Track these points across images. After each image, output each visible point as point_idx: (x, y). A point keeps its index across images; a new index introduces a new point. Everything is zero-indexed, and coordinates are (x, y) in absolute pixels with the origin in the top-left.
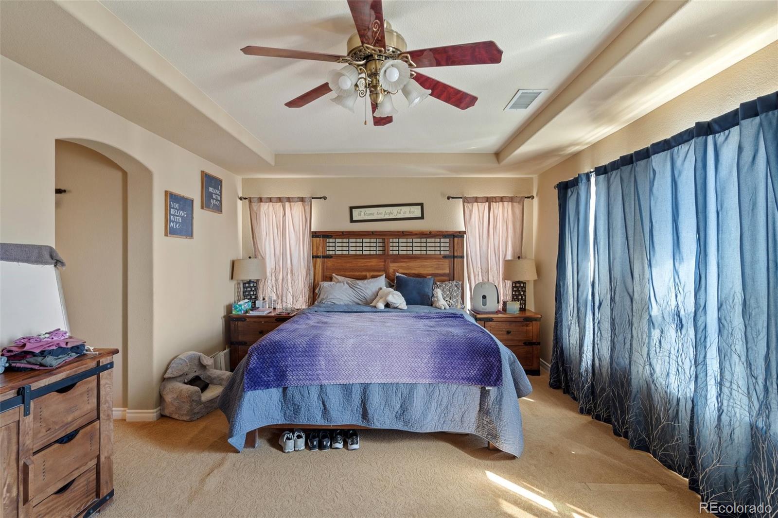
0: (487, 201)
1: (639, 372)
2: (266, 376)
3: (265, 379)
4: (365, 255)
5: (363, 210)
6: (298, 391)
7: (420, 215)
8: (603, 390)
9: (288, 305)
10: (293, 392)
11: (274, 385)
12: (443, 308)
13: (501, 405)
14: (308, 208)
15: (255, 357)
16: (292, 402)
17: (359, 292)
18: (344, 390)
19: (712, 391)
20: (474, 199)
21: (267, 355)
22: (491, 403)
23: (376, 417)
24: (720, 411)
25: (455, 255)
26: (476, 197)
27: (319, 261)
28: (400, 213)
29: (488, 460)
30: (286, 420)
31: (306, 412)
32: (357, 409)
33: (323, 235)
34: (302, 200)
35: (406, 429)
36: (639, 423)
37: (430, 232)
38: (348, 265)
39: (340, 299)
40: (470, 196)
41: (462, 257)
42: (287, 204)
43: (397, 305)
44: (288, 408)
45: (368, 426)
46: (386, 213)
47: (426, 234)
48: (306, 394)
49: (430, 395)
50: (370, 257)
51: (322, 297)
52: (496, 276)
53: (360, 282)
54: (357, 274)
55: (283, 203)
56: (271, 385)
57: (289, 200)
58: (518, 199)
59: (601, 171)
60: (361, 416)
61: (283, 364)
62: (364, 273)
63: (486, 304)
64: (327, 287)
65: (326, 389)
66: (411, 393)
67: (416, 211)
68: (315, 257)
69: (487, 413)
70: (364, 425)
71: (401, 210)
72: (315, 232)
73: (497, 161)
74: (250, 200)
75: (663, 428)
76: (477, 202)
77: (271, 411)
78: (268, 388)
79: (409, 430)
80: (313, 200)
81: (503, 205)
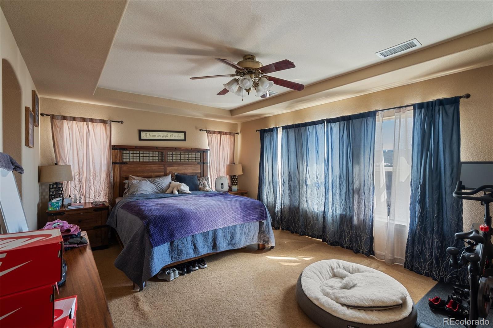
0: (219, 134)
1: (304, 206)
2: (162, 236)
3: (161, 238)
4: (151, 162)
5: (148, 133)
6: (181, 241)
7: (184, 139)
8: (285, 217)
9: (91, 199)
10: (177, 243)
11: (167, 241)
12: (209, 191)
13: (269, 227)
14: (108, 128)
15: (152, 226)
16: (177, 249)
17: (158, 186)
18: (204, 236)
19: (330, 206)
20: (213, 132)
21: (160, 224)
22: (264, 227)
23: (220, 246)
24: (333, 212)
25: (204, 162)
26: (214, 131)
27: (117, 166)
28: (172, 137)
29: (263, 253)
30: (173, 260)
31: (186, 253)
32: (210, 244)
33: (120, 148)
34: (104, 122)
35: (233, 248)
36: (302, 226)
37: (191, 149)
38: (139, 169)
39: (146, 191)
40: (211, 130)
41: (207, 163)
42: (90, 124)
43: (185, 191)
44: (174, 253)
45: (216, 252)
46: (163, 136)
47: (189, 150)
48: (185, 242)
49: (242, 229)
50: (153, 163)
51: (133, 190)
52: (223, 173)
53: (157, 180)
54: (146, 174)
55: (87, 123)
56: (165, 241)
57: (92, 120)
58: (232, 134)
59: (284, 128)
60: (212, 248)
61: (171, 227)
62: (150, 174)
63: (223, 188)
64: (135, 183)
65: (196, 237)
66: (235, 230)
67: (182, 136)
68: (114, 163)
69: (263, 232)
70: (214, 252)
71: (173, 135)
72: (114, 146)
73: (230, 114)
74: (53, 117)
75: (311, 225)
76: (214, 134)
77: (165, 257)
78: (164, 243)
79: (235, 248)
80: (112, 123)
81: (226, 137)
